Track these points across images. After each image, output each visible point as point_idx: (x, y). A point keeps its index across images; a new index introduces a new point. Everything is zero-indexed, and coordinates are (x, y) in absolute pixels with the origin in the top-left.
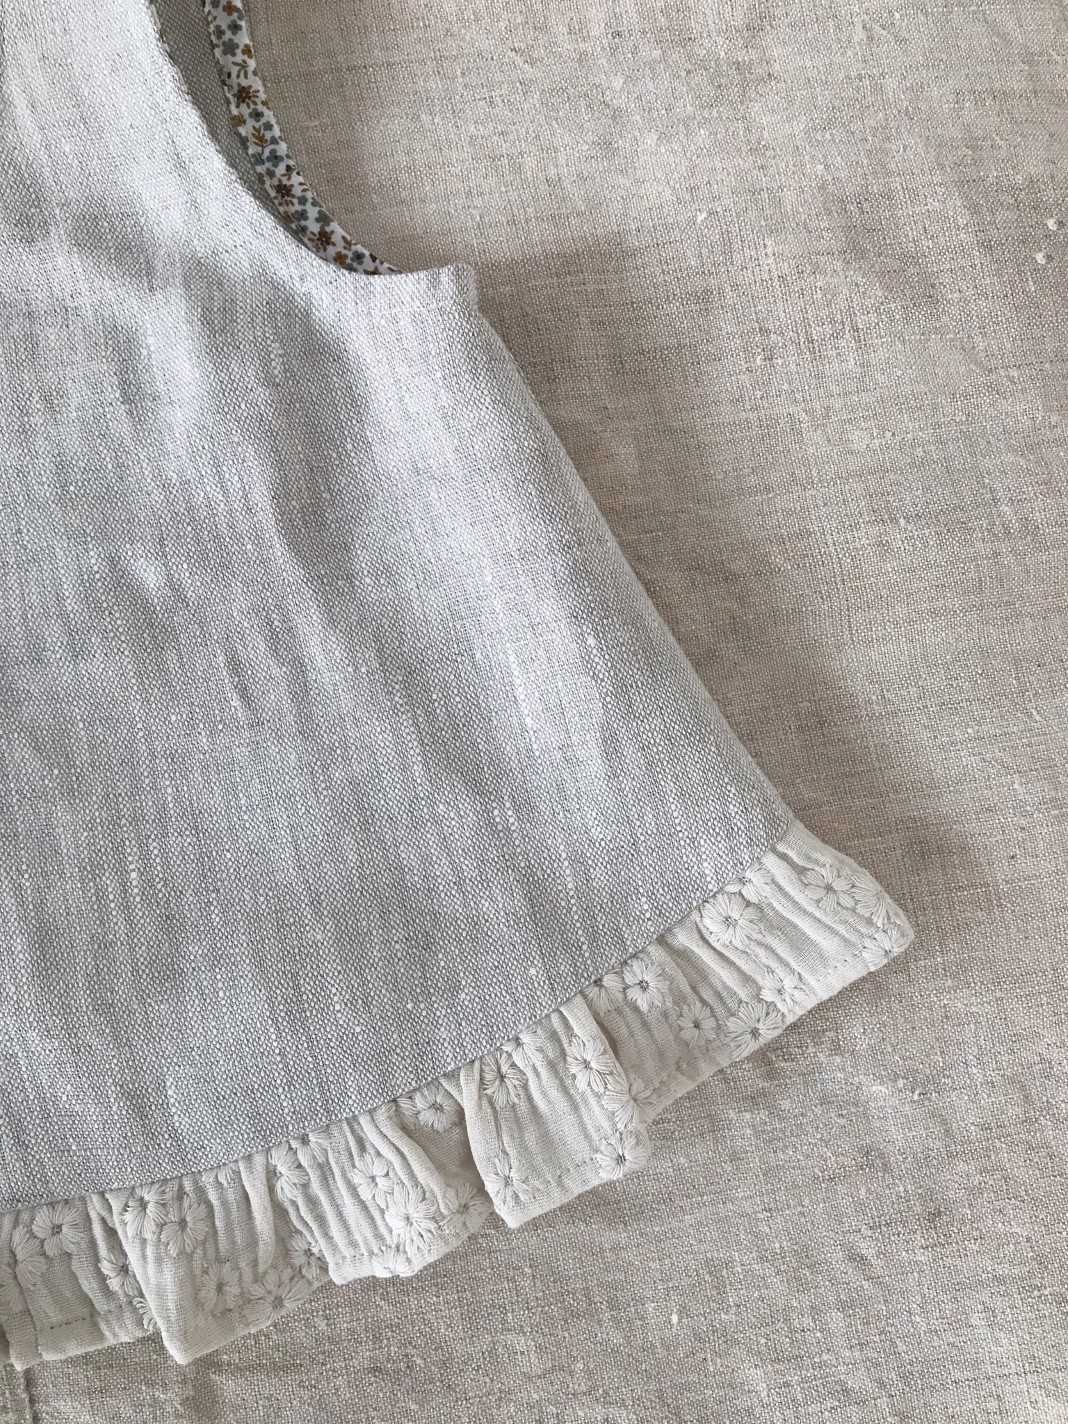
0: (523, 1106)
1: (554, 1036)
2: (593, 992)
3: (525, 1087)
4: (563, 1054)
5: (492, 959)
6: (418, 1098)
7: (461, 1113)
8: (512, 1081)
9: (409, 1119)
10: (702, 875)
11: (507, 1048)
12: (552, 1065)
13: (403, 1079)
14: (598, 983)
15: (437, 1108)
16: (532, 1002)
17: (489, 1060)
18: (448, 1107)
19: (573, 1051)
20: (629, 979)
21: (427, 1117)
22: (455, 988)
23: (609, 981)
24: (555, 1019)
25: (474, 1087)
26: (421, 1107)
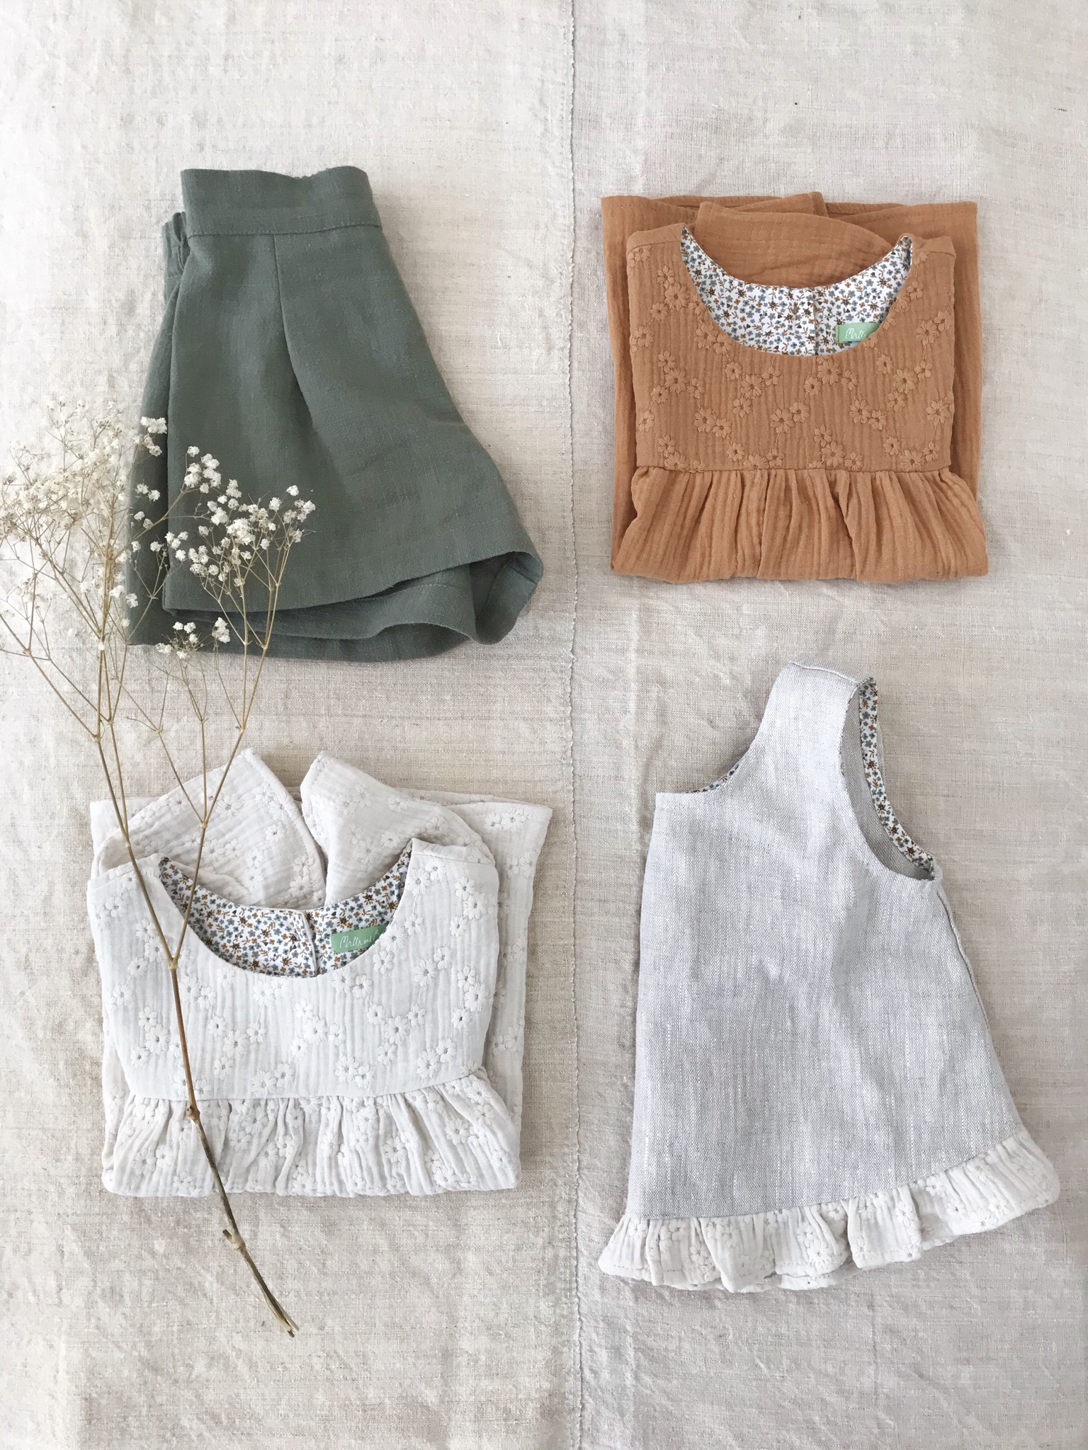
0: (872, 1221)
1: (892, 1199)
2: (912, 1186)
3: (875, 1213)
4: (894, 1206)
5: (874, 1161)
6: (830, 1205)
7: (846, 1215)
8: (870, 1209)
9: (824, 1214)
10: (970, 1148)
11: (872, 1196)
12: (889, 1209)
13: (826, 1197)
14: (915, 1182)
15: (836, 1211)
16: (887, 1181)
17: (862, 1198)
18: (841, 1212)
19: (899, 1206)
20: (928, 1183)
21: (832, 1215)
22: (856, 1168)
23: (920, 1182)
24: (894, 1191)
25: (855, 1208)
26: (830, 1210)
